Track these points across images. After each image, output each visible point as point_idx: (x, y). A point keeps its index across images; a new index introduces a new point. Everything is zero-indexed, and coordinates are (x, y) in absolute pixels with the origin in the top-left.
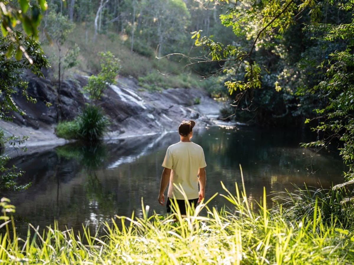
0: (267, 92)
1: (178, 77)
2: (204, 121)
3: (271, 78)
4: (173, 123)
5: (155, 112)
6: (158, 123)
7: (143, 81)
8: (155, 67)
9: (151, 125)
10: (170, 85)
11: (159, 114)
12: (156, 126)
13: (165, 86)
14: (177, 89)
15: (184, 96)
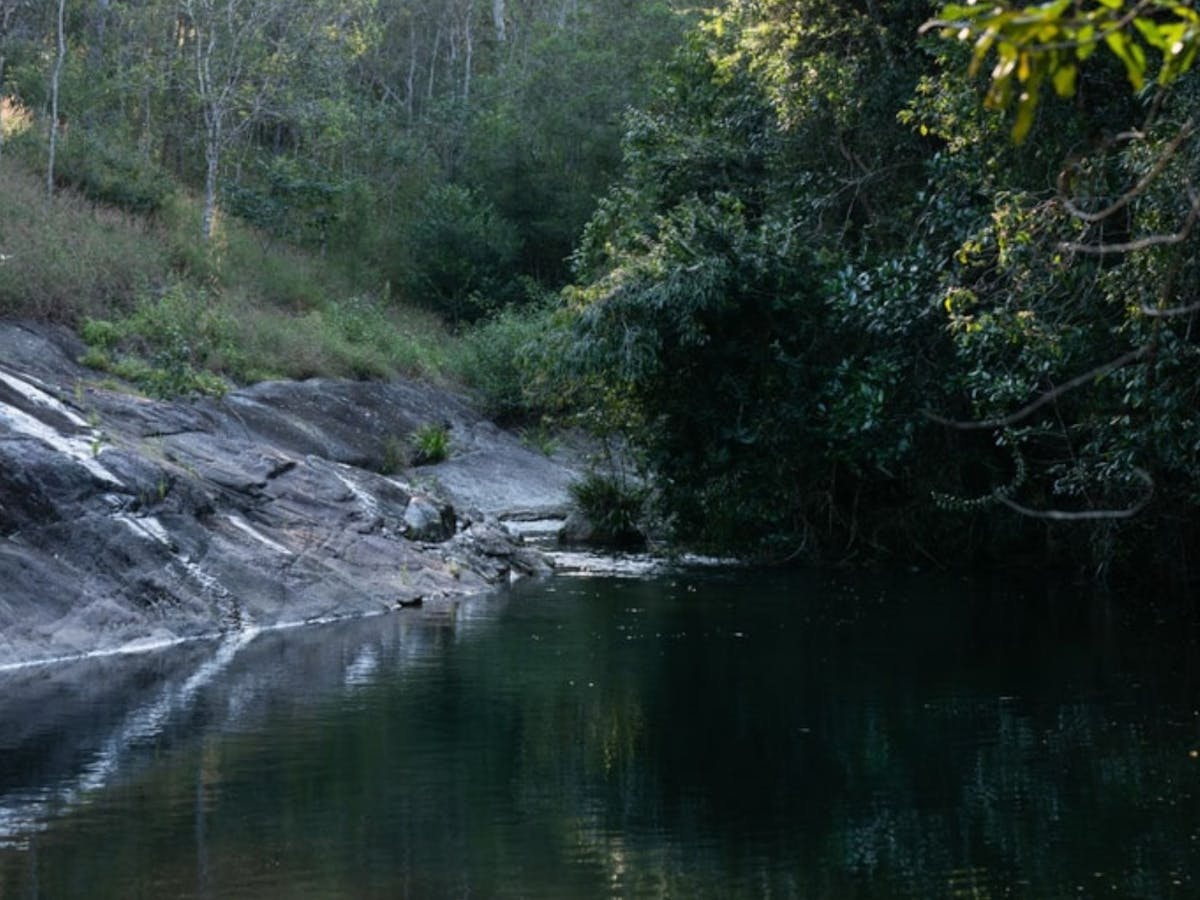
0: (861, 365)
1: (316, 316)
2: (485, 550)
3: (877, 286)
4: (298, 568)
5: (173, 503)
6: (195, 570)
7: (112, 343)
8: (180, 263)
9: (147, 585)
10: (271, 359)
11: (204, 513)
12: (183, 592)
13: (242, 365)
14: (314, 383)
15: (355, 420)
